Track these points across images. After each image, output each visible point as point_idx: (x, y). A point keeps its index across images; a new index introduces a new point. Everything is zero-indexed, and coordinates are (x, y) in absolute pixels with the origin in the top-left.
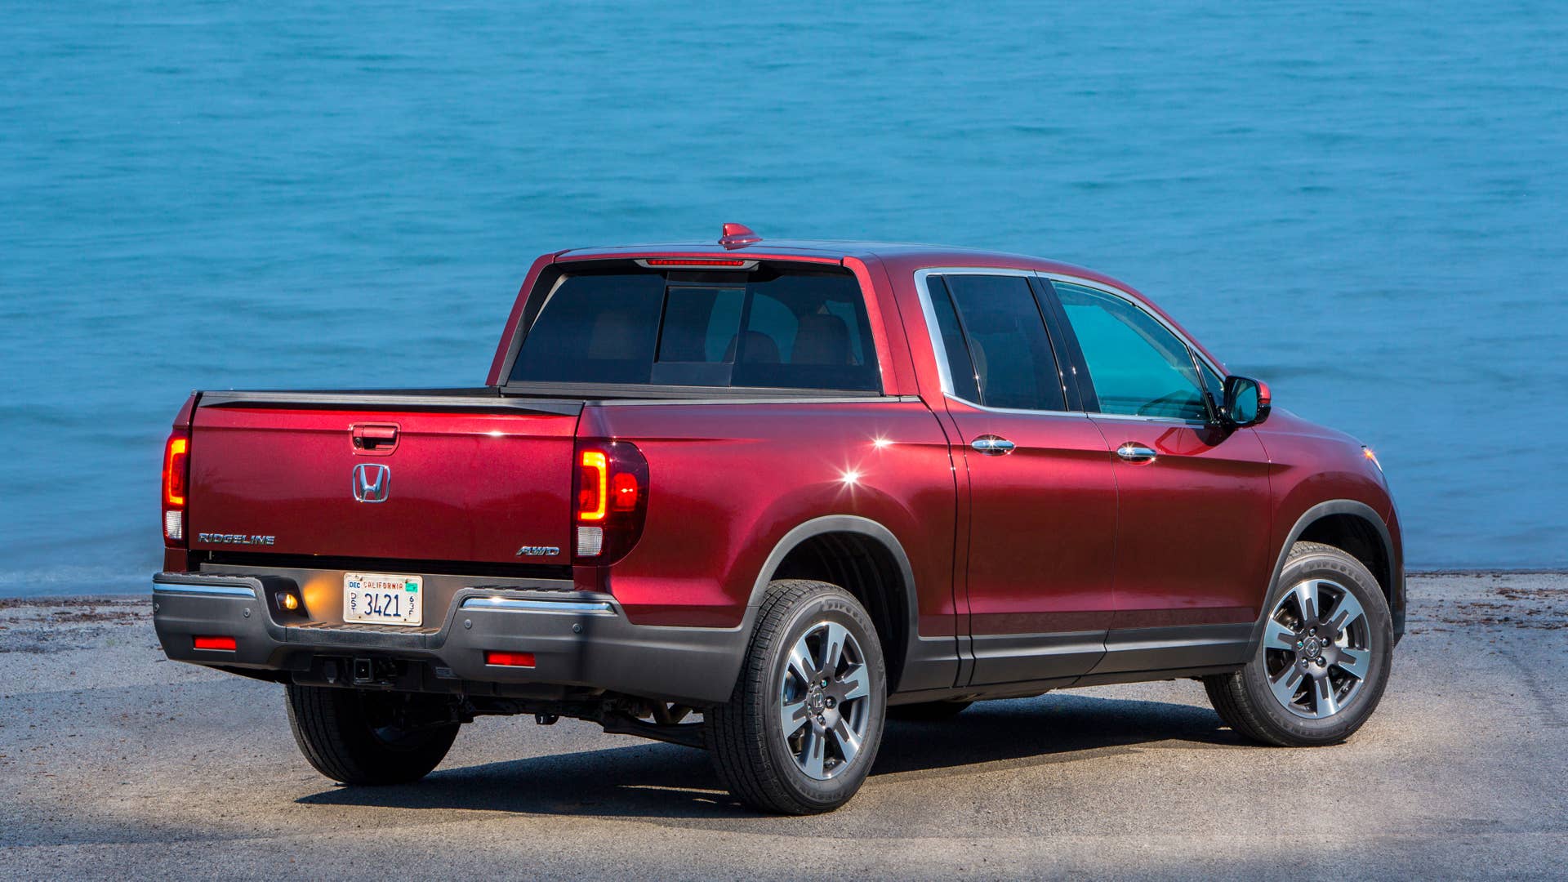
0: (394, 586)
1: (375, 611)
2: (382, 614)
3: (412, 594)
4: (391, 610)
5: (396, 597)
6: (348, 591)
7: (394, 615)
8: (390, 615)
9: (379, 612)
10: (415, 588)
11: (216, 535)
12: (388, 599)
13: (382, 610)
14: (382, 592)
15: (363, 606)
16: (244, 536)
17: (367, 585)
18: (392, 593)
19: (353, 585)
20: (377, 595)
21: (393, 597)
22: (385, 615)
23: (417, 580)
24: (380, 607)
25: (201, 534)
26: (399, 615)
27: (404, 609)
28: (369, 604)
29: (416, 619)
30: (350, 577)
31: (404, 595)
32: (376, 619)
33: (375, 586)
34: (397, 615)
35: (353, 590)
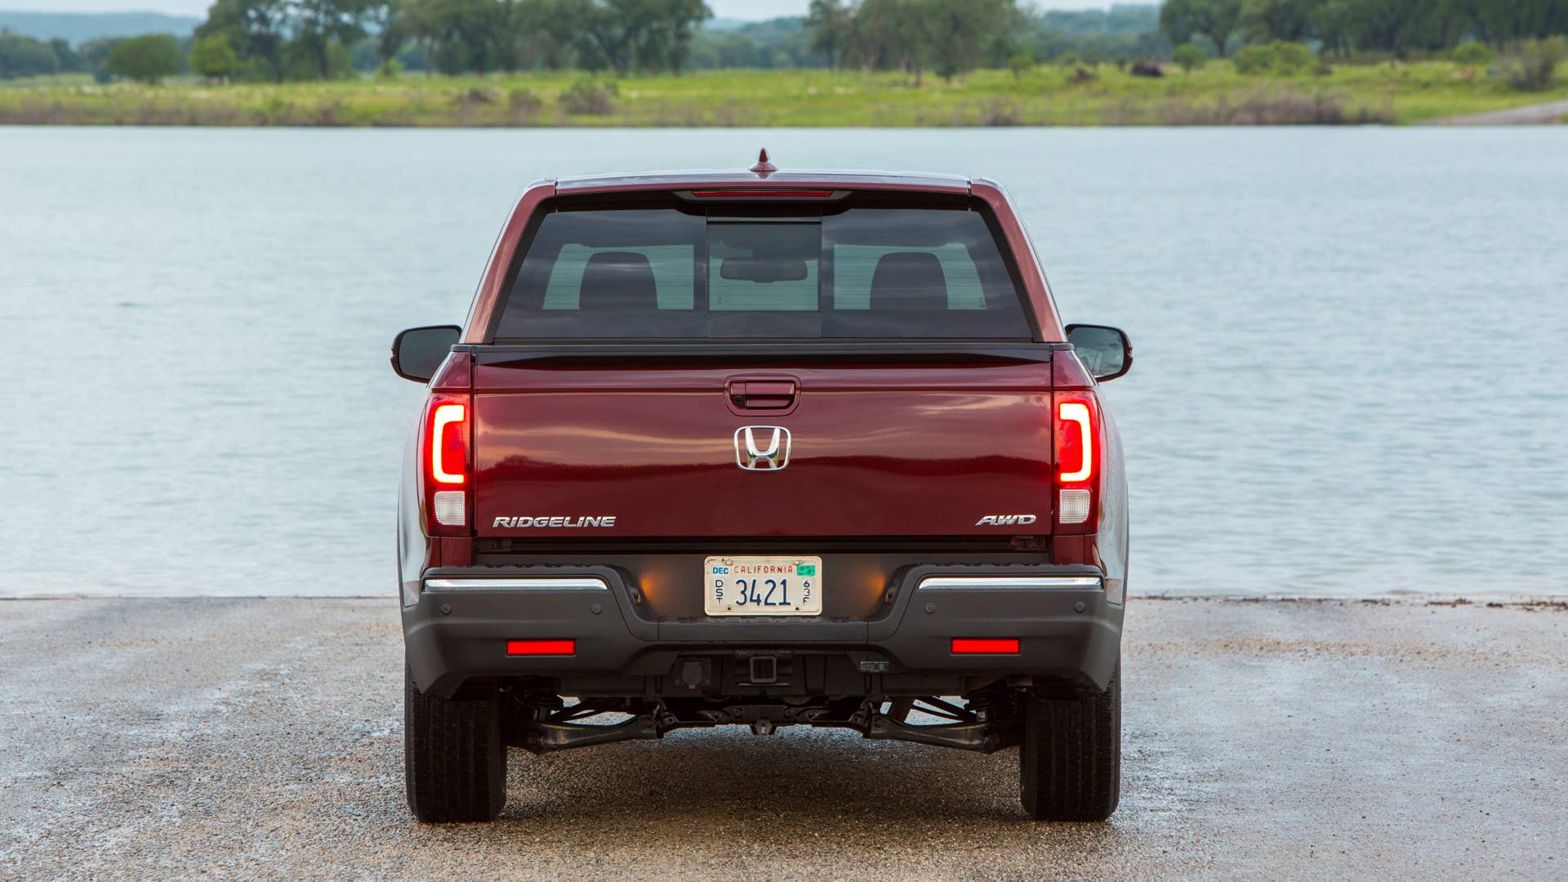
0: (780, 570)
1: (751, 600)
2: (762, 603)
3: (809, 579)
4: (777, 597)
5: (784, 583)
6: (710, 578)
7: (781, 604)
8: (774, 604)
9: (758, 601)
10: (810, 571)
11: (522, 519)
12: (771, 585)
13: (763, 599)
14: (761, 578)
15: (733, 595)
16: (568, 518)
17: (739, 569)
18: (778, 578)
19: (717, 570)
20: (754, 581)
21: (778, 583)
22: (766, 604)
23: (815, 562)
24: (759, 595)
25: (498, 518)
26: (789, 604)
27: (795, 598)
28: (743, 592)
29: (814, 606)
30: (712, 563)
31: (795, 581)
32: (752, 609)
33: (752, 571)
34: (785, 603)
35: (718, 576)
